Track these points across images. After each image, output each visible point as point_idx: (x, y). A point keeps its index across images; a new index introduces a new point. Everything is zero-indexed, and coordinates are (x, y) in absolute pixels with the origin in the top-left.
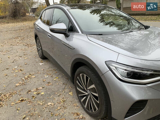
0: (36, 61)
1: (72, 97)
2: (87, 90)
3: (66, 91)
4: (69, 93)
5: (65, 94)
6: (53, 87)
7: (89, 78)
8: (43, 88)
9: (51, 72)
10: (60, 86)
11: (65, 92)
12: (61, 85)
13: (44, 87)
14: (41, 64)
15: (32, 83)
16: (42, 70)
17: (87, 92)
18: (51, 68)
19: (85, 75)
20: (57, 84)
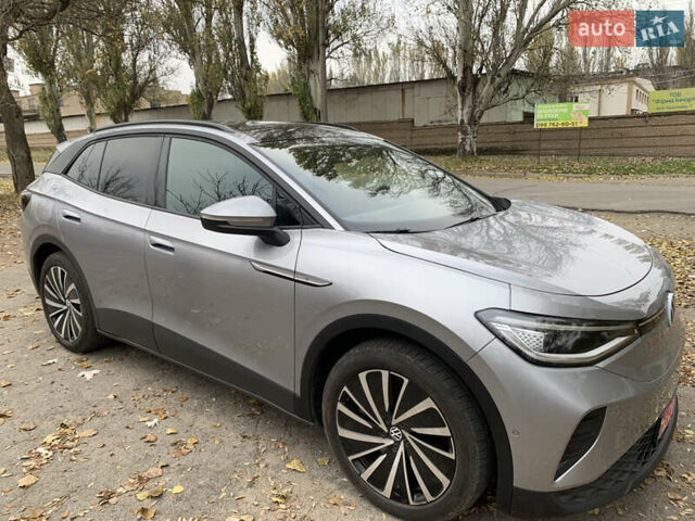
0: (54, 368)
1: (306, 475)
2: (389, 426)
3: (267, 461)
4: (288, 466)
5: (270, 471)
6: (205, 457)
7: (406, 381)
8: (165, 469)
9: (158, 403)
10: (235, 447)
11: (266, 466)
12: (238, 443)
13: (167, 466)
14: (89, 375)
15: (98, 462)
16: (111, 397)
17: (388, 436)
18: (149, 382)
19: (385, 374)
20: (217, 442)
